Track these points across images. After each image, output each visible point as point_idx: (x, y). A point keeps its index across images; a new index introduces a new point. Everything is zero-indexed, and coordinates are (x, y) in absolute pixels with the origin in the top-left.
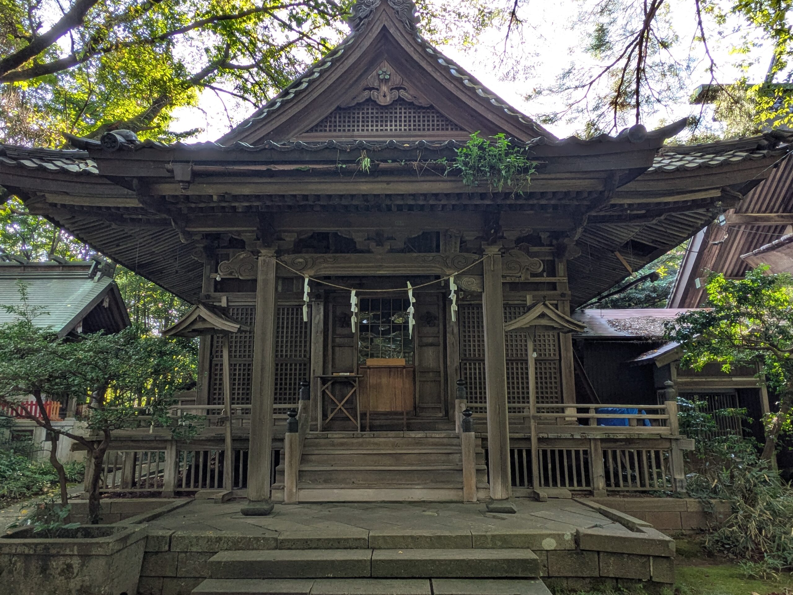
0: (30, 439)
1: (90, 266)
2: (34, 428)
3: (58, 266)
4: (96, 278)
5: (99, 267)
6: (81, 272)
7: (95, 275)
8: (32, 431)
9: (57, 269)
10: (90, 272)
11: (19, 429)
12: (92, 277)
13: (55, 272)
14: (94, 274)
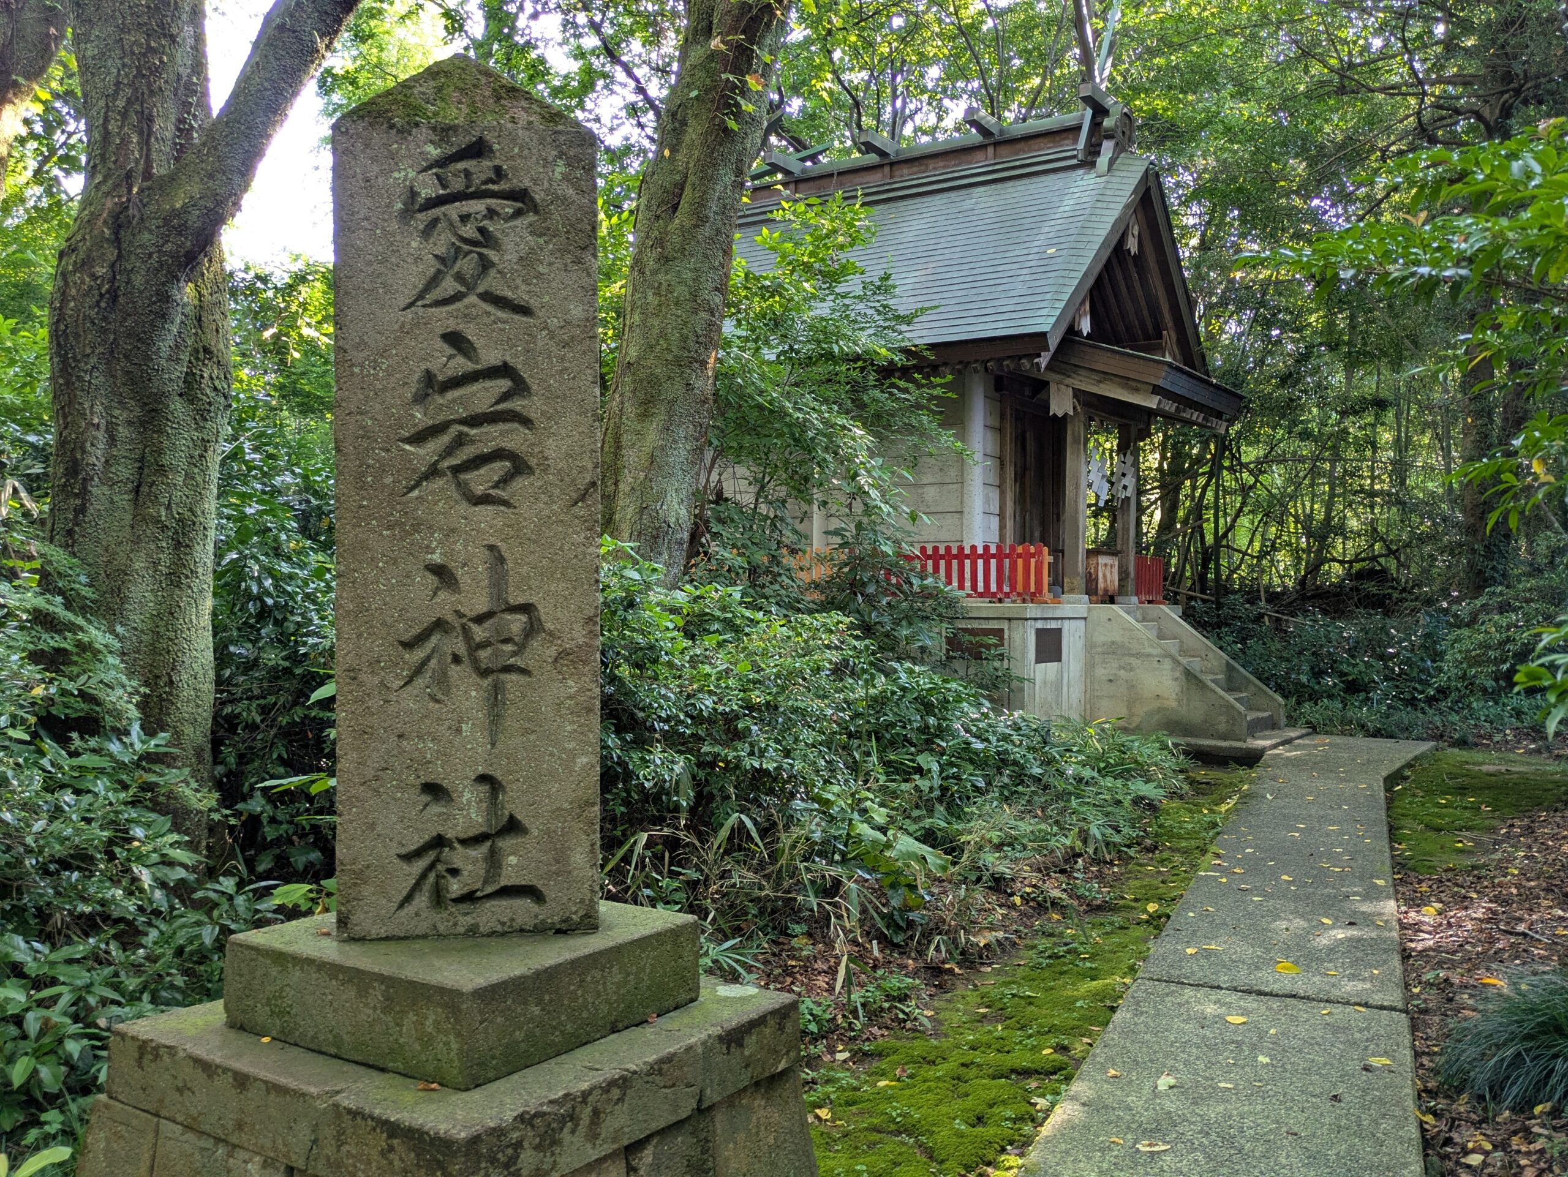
0: (1001, 657)
1: (1077, 128)
2: (1005, 625)
3: (982, 147)
4: (1103, 161)
5: (1107, 123)
6: (1047, 152)
7: (1098, 153)
8: (999, 633)
9: (979, 155)
10: (1081, 144)
11: (976, 625)
12: (1088, 162)
13: (978, 165)
14: (1093, 150)
